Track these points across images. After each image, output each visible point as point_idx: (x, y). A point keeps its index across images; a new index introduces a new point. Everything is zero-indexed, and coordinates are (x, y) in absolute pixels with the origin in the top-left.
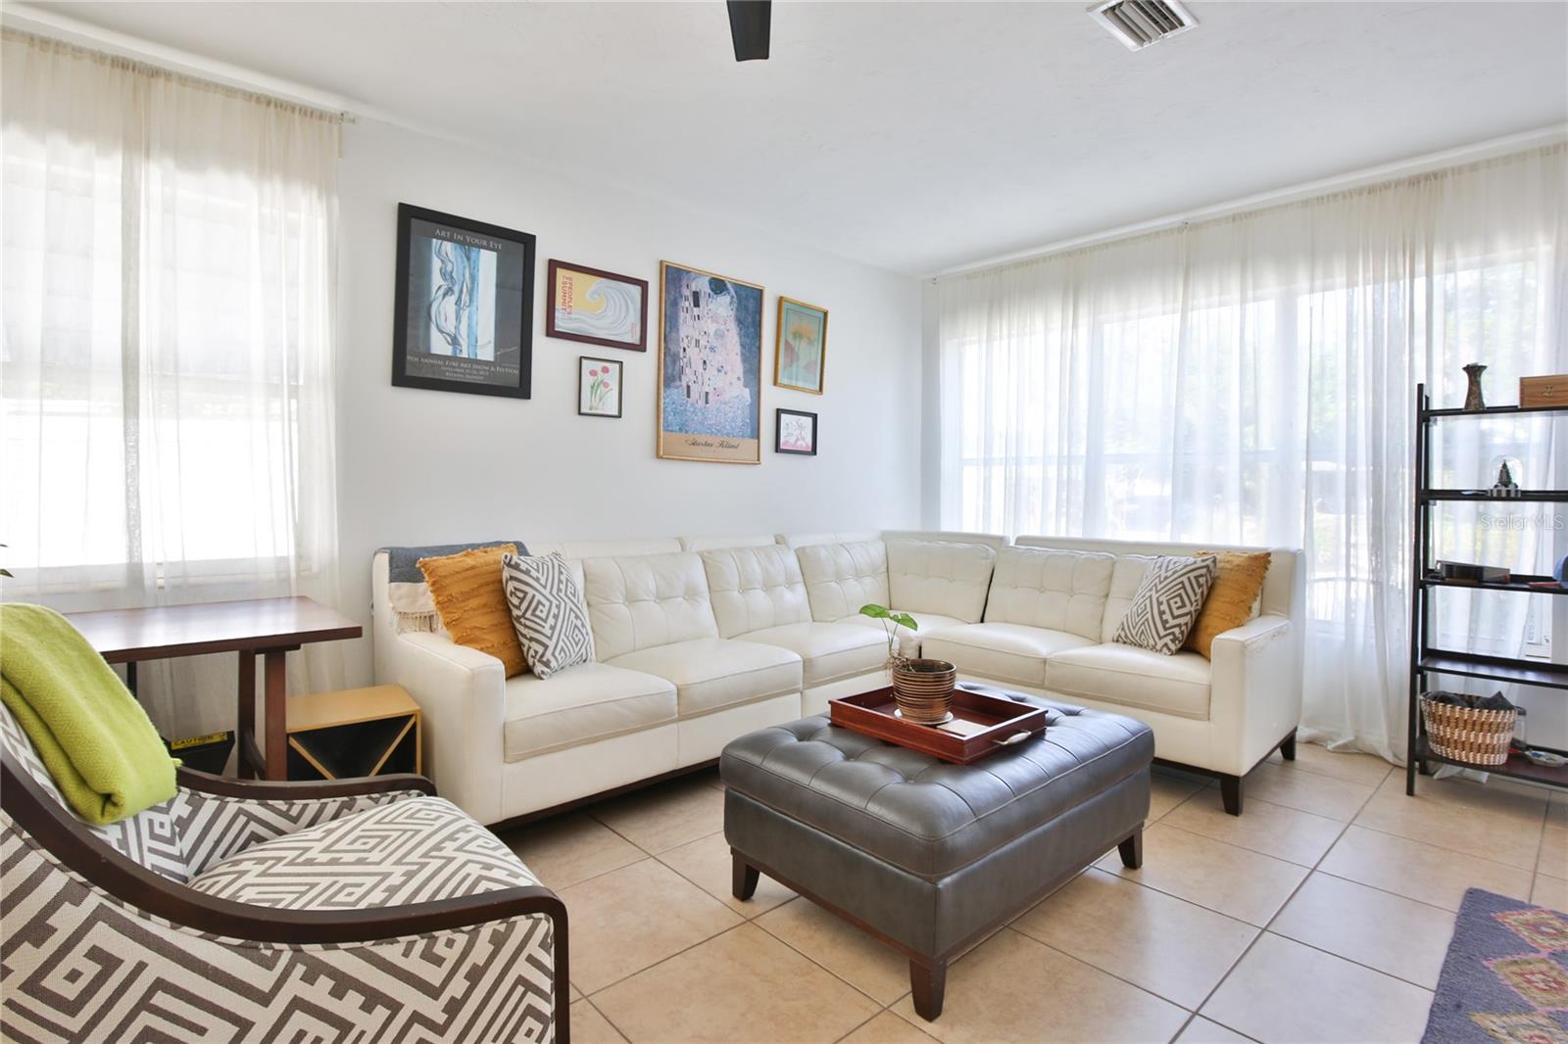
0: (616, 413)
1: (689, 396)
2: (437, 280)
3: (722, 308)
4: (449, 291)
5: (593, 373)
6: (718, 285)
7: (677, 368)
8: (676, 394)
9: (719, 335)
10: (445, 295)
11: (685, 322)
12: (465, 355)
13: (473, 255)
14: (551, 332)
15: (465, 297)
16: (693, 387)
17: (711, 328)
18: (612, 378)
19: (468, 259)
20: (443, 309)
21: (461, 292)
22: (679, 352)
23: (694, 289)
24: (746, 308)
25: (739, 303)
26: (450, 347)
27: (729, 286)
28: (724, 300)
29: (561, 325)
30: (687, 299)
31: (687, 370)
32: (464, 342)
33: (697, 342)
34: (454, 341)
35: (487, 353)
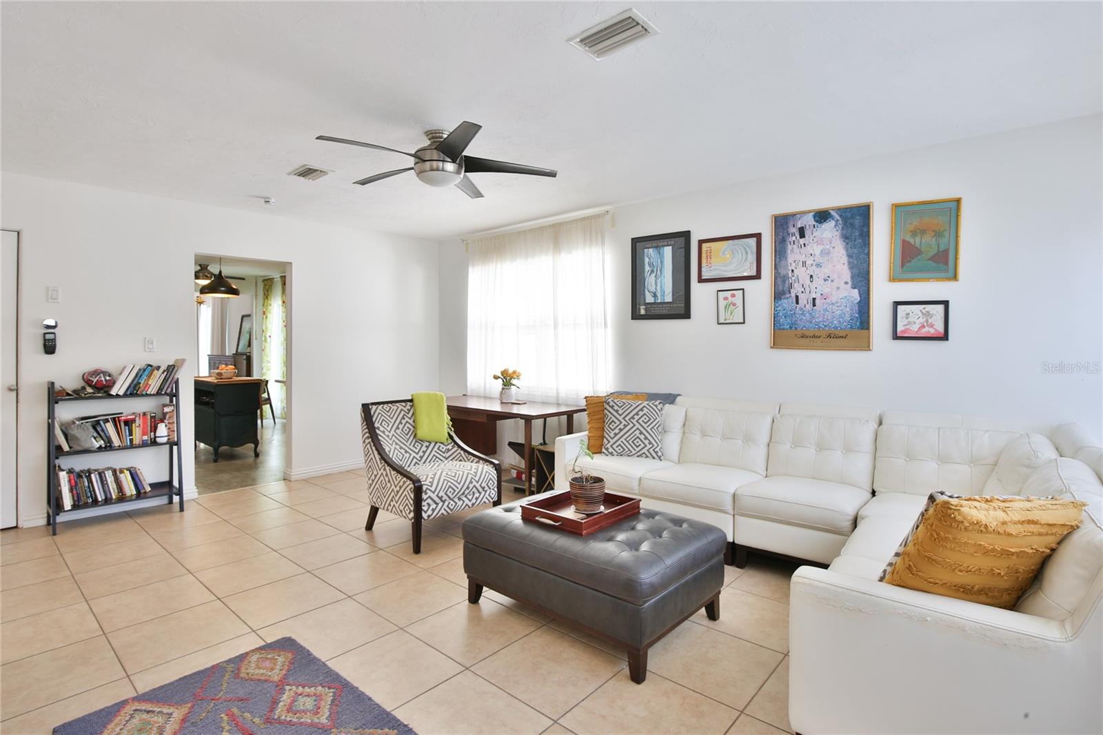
0: (742, 320)
1: (797, 303)
2: (647, 268)
3: (830, 232)
4: (652, 271)
5: (726, 299)
6: (822, 216)
7: (787, 285)
8: (787, 303)
9: (825, 253)
10: (650, 275)
11: (792, 251)
12: (659, 301)
13: (661, 251)
14: (701, 280)
15: (659, 272)
16: (801, 296)
17: (817, 250)
18: (738, 299)
19: (659, 253)
20: (650, 281)
21: (657, 271)
22: (788, 274)
23: (799, 226)
24: (852, 225)
25: (845, 222)
26: (653, 298)
27: (833, 213)
28: (830, 224)
29: (705, 275)
30: (793, 234)
31: (796, 285)
32: (659, 295)
33: (804, 263)
34: (655, 295)
35: (669, 299)
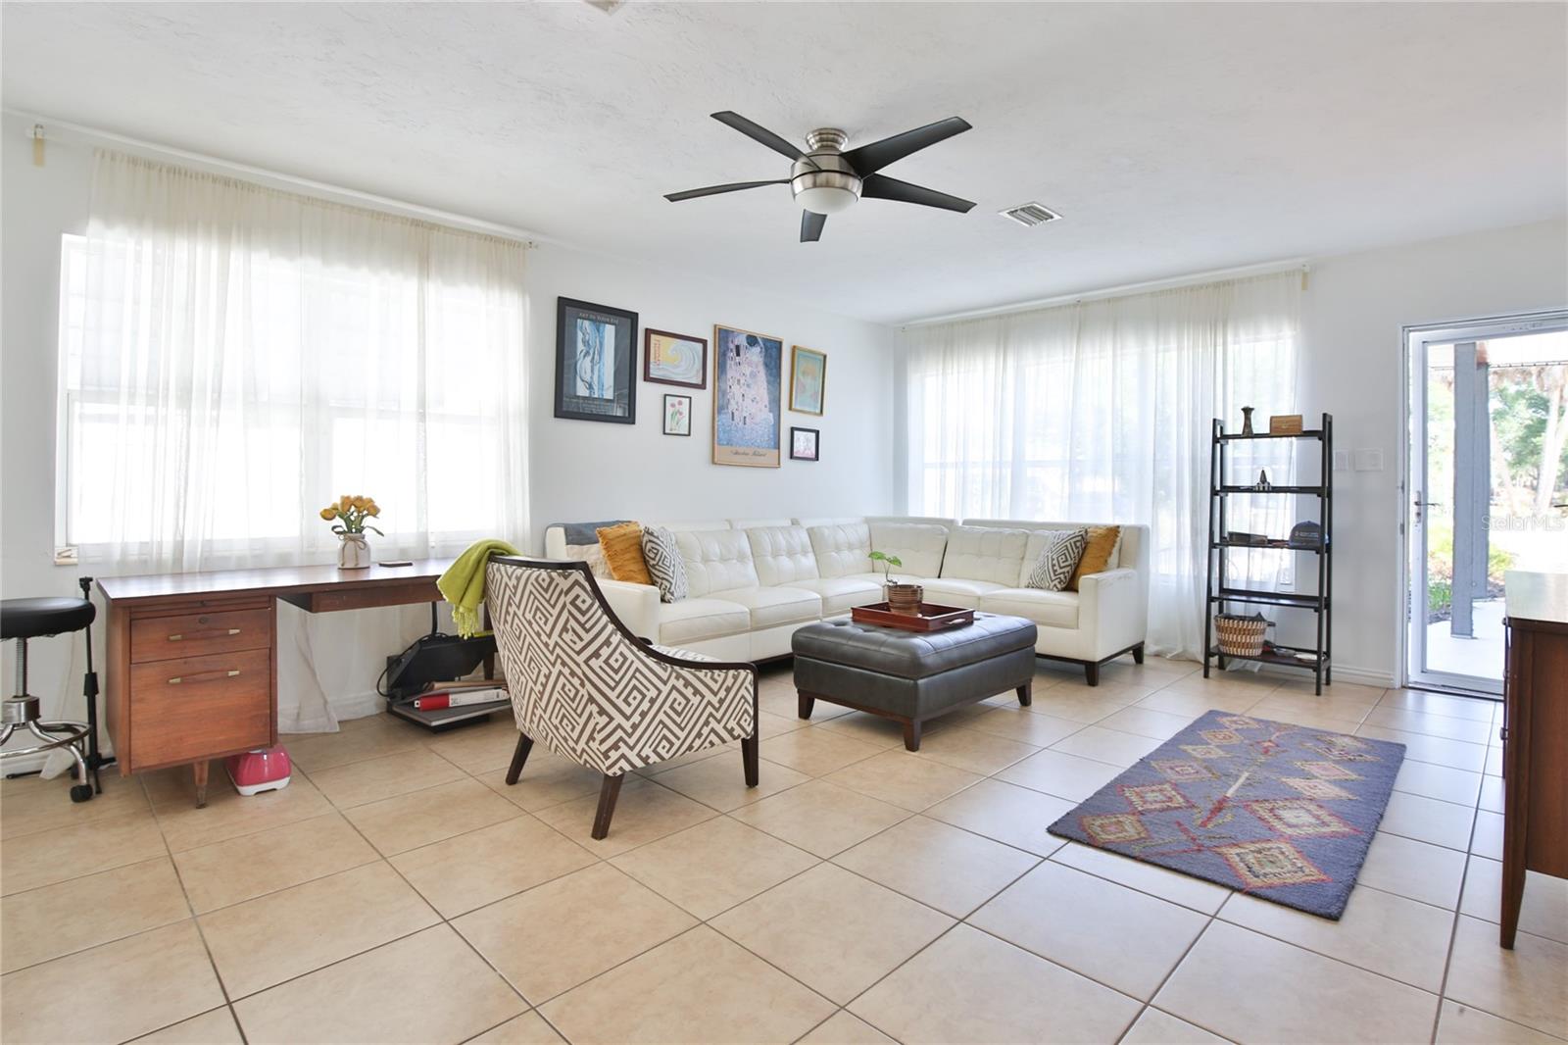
0: (687, 433)
1: (733, 420)
2: (580, 346)
3: (755, 355)
4: (587, 353)
5: (673, 405)
6: (752, 340)
7: (726, 401)
8: (725, 418)
9: (753, 375)
10: (585, 356)
11: (731, 367)
12: (596, 396)
13: (601, 328)
14: (647, 378)
15: (596, 357)
16: (736, 413)
17: (747, 370)
18: (685, 408)
19: (598, 331)
20: (584, 365)
21: (594, 353)
22: (726, 390)
23: (736, 343)
24: (771, 356)
25: (766, 350)
26: (588, 391)
27: (759, 340)
28: (756, 350)
29: (652, 373)
30: (732, 351)
31: (732, 401)
32: (596, 388)
33: (739, 381)
34: (590, 387)
35: (609, 394)
